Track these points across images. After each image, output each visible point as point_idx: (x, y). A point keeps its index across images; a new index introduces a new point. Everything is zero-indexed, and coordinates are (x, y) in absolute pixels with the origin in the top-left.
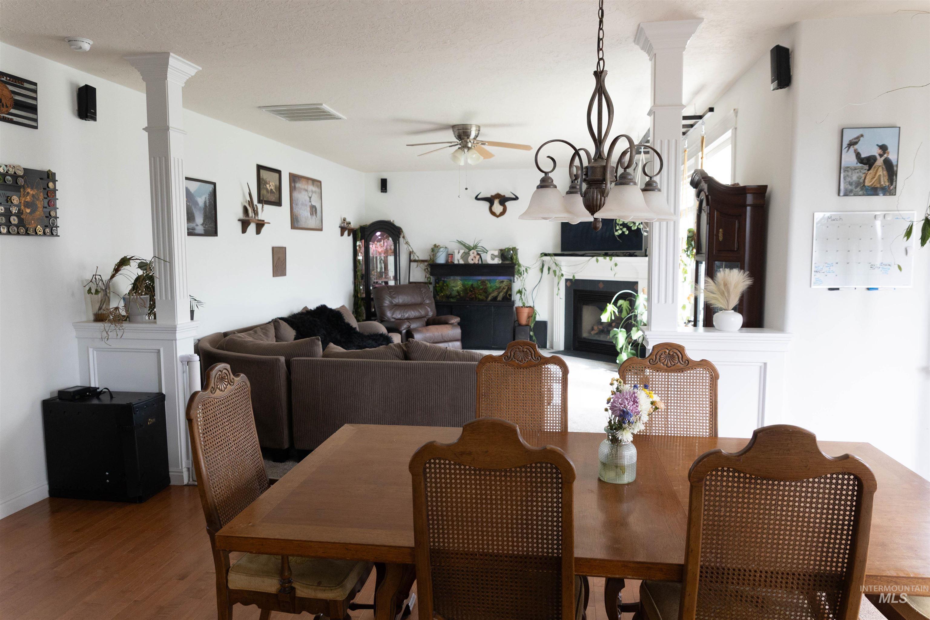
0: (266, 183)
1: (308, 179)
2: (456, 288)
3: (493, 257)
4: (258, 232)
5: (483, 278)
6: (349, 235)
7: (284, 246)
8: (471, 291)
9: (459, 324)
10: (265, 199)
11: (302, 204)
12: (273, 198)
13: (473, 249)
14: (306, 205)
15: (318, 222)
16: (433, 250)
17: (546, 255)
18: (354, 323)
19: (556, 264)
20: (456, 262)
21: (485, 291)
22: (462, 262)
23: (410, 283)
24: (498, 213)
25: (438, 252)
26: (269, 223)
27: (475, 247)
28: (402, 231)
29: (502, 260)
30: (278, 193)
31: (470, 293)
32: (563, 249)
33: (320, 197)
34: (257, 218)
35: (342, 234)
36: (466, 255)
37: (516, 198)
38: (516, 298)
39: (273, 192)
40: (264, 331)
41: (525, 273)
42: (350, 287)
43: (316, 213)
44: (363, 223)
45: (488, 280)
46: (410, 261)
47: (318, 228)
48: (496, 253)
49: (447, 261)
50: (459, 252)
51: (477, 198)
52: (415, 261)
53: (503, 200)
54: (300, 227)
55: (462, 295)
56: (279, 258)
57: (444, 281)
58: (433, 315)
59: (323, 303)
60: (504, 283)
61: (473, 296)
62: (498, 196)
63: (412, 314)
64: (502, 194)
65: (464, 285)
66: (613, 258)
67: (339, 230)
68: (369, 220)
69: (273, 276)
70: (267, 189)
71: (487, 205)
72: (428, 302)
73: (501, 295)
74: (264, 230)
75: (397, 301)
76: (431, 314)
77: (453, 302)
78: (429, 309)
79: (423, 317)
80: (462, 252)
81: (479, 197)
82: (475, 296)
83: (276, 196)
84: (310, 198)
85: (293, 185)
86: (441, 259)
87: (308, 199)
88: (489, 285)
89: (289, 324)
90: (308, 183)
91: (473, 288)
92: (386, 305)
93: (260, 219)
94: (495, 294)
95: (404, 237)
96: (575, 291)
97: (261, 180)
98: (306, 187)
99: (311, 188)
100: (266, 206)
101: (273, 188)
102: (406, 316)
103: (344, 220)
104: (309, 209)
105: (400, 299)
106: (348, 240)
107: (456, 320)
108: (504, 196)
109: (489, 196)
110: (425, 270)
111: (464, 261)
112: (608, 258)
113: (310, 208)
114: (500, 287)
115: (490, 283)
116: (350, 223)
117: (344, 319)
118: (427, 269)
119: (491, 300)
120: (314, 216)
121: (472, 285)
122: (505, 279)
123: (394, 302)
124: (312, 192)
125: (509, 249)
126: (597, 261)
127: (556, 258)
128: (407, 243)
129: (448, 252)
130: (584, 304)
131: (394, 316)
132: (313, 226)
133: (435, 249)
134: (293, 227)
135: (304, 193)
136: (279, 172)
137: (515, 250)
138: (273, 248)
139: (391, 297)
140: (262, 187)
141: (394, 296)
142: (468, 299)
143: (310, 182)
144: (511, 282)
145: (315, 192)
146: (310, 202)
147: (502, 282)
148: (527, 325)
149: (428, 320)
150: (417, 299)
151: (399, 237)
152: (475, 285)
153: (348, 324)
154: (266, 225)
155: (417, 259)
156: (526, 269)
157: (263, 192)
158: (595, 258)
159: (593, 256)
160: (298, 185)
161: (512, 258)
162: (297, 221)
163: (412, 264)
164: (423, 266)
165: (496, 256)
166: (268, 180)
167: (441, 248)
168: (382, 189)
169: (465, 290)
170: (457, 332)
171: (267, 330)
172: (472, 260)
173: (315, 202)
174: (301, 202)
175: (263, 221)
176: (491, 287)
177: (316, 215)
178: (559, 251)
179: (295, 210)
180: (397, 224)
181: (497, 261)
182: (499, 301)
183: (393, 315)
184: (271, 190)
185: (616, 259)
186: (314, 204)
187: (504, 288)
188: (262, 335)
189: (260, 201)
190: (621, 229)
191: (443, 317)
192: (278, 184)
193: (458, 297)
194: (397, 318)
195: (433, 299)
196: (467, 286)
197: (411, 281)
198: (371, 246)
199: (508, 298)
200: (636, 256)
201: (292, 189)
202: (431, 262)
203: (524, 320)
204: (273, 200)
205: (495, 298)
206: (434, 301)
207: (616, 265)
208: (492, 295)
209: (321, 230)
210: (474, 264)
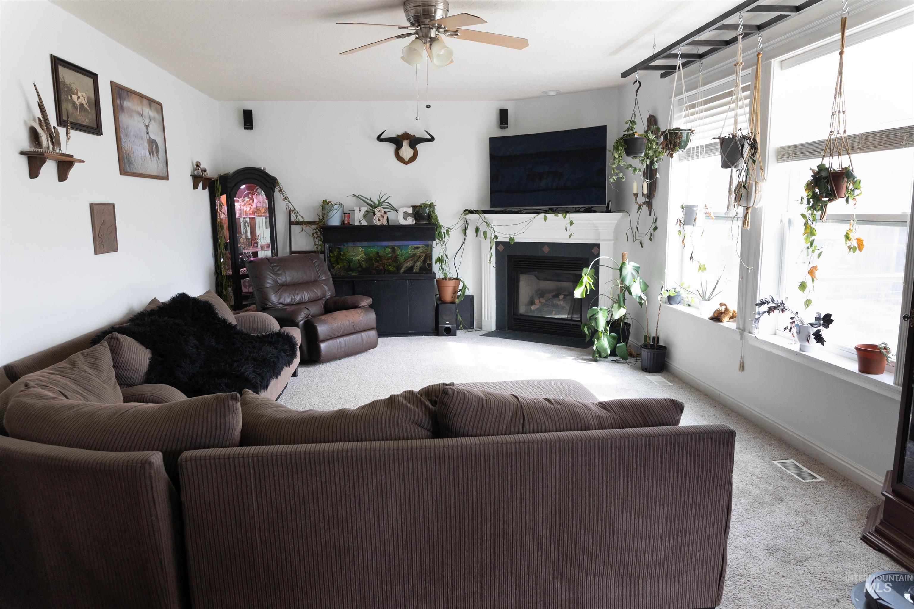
0: (70, 91)
1: (142, 97)
2: (356, 258)
3: (406, 215)
4: (62, 176)
5: (391, 244)
6: (204, 188)
7: (111, 202)
8: (378, 261)
9: (371, 306)
10: (71, 120)
11: (136, 136)
12: (86, 120)
13: (378, 205)
14: (142, 138)
15: (162, 166)
16: (323, 208)
17: (471, 212)
18: (231, 317)
19: (486, 223)
20: (357, 223)
21: (395, 259)
22: (364, 223)
23: (292, 252)
24: (407, 159)
25: (331, 210)
26: (83, 161)
27: (380, 204)
28: (278, 183)
29: (416, 219)
30: (94, 112)
31: (377, 264)
32: (492, 205)
33: (161, 127)
34: (57, 151)
35: (195, 187)
36: (370, 213)
37: (432, 139)
38: (436, 267)
39: (85, 110)
40: (91, 360)
41: (446, 236)
42: (211, 261)
43: (157, 152)
44: (223, 172)
45: (397, 246)
46: (291, 223)
47: (161, 175)
48: (410, 210)
49: (343, 222)
50: (360, 211)
51: (379, 139)
52: (298, 223)
53: (414, 141)
54: (135, 171)
55: (364, 266)
56: (103, 223)
57: (339, 248)
58: (331, 295)
59: (181, 291)
60: (420, 249)
61: (381, 267)
62: (406, 136)
63: (305, 295)
64: (412, 134)
65: (365, 254)
66: (568, 214)
67: (190, 180)
68: (231, 167)
69: (96, 253)
70: (74, 103)
71: (390, 148)
72: (323, 278)
73: (418, 264)
74: (73, 173)
75: (284, 280)
76: (329, 294)
77: (354, 277)
78: (326, 288)
79: (319, 299)
80: (364, 209)
81: (382, 137)
82: (384, 267)
83: (90, 117)
84: (147, 127)
85: (118, 102)
86: (335, 220)
87: (145, 128)
88: (399, 252)
89: (136, 339)
90: (142, 102)
91: (380, 257)
92: (269, 285)
93: (64, 152)
94: (410, 264)
95: (281, 191)
96: (509, 257)
97: (61, 86)
98: (139, 109)
99: (147, 111)
100: (73, 132)
101: (84, 102)
102: (298, 298)
103: (198, 165)
104: (146, 144)
105: (287, 277)
106: (203, 194)
107: (367, 301)
108: (414, 136)
109: (394, 136)
110: (313, 234)
111: (367, 222)
112: (560, 215)
113: (149, 145)
114: (415, 255)
115: (401, 251)
116: (205, 171)
117: (217, 313)
118: (316, 233)
119: (405, 272)
120: (155, 157)
121: (377, 253)
122: (420, 244)
123: (279, 281)
124: (150, 118)
125: (426, 205)
126: (545, 218)
127: (487, 216)
128: (286, 199)
129: (343, 210)
130: (522, 273)
131: (281, 300)
132: (155, 173)
133: (326, 206)
134: (123, 171)
135: (136, 118)
136: (94, 76)
137: (432, 206)
138: (92, 206)
139: (275, 274)
140: (63, 97)
141: (279, 272)
142: (374, 272)
143: (145, 102)
144: (430, 248)
145: (154, 119)
146: (148, 133)
147: (418, 248)
148: (453, 302)
149: (325, 302)
150: (310, 275)
151: (274, 191)
152: (381, 253)
153: (224, 321)
154: (76, 164)
155: (301, 220)
156: (447, 231)
157: (66, 106)
158: (542, 215)
159: (539, 213)
160: (126, 104)
161: (429, 216)
162: (130, 163)
163: (292, 226)
164: (309, 229)
165: (409, 215)
166: (74, 87)
167: (333, 206)
168: (245, 125)
169: (369, 259)
170: (371, 317)
171: (96, 358)
172: (379, 220)
173: (155, 135)
174: (132, 133)
175: (72, 156)
176: (402, 255)
177: (158, 156)
178: (488, 208)
179: (125, 145)
180: (271, 172)
181: (410, 221)
182: (416, 273)
183: (279, 300)
184: (82, 105)
185: (572, 216)
186: (153, 137)
187: (420, 256)
188: (88, 369)
189: (61, 122)
190: (617, 174)
191: (350, 299)
192: (93, 96)
193: (360, 269)
194: (286, 302)
195: (329, 273)
196: (371, 255)
197: (292, 250)
198: (236, 204)
199: (427, 269)
200: (595, 212)
201: (117, 110)
202: (321, 224)
203: (448, 296)
204: (85, 123)
205: (410, 269)
206: (331, 276)
207: (571, 223)
208: (406, 265)
209: (166, 178)
210: (382, 226)
